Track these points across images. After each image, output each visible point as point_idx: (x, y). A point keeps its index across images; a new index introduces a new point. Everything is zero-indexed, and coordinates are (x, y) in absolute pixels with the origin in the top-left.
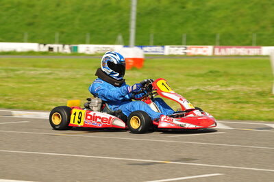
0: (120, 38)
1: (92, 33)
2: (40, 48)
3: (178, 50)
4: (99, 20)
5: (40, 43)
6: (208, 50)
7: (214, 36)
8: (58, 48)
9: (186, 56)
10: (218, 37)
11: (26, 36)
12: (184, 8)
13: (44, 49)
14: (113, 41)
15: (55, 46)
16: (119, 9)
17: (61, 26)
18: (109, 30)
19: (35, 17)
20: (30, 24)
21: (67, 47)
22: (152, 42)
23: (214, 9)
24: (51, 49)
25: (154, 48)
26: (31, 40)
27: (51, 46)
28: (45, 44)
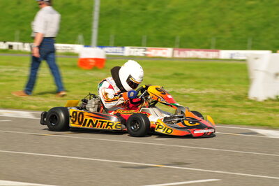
0: (80, 37)
3: (138, 52)
6: (167, 52)
7: (173, 38)
8: (18, 46)
9: (146, 57)
10: (178, 40)
12: (144, 9)
13: (4, 46)
14: (74, 41)
15: (15, 44)
16: (79, 8)
18: (69, 30)
21: (27, 45)
22: (112, 42)
23: (174, 12)
24: (11, 47)
25: (114, 49)
27: (11, 43)
28: (5, 42)
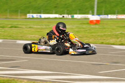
0: (91, 12)
1: (80, 10)
2: (59, 16)
3: (114, 17)
4: (82, 5)
5: (59, 14)
8: (66, 16)
9: (117, 19)
11: (54, 12)
13: (61, 16)
14: (88, 13)
17: (67, 7)
18: (86, 9)
19: (58, 4)
20: (56, 7)
21: (70, 16)
22: (103, 13)
24: (63, 17)
25: (104, 16)
26: (56, 13)
27: (64, 15)
28: (61, 15)
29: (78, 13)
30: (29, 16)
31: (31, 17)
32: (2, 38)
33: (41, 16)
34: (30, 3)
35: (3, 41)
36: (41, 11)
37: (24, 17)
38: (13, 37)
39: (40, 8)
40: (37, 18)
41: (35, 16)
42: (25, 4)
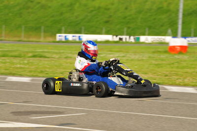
0: (170, 31)
1: (150, 28)
2: (113, 39)
4: (155, 19)
5: (113, 35)
8: (126, 38)
11: (104, 31)
13: (116, 39)
14: (165, 34)
15: (124, 37)
16: (168, 11)
17: (128, 23)
18: (162, 26)
19: (110, 16)
21: (132, 38)
22: (192, 34)
24: (121, 39)
25: (194, 39)
26: (107, 33)
27: (121, 37)
28: (117, 36)
29: (147, 33)
30: (60, 37)
31: (64, 39)
32: (29, 74)
33: (81, 37)
34: (62, 14)
35: (32, 80)
36: (81, 29)
37: (51, 39)
38: (47, 74)
39: (78, 24)
40: (74, 42)
41: (70, 37)
42: (53, 16)
